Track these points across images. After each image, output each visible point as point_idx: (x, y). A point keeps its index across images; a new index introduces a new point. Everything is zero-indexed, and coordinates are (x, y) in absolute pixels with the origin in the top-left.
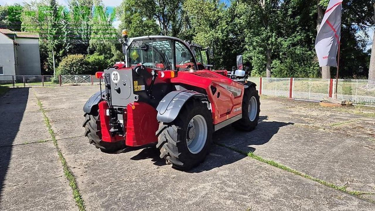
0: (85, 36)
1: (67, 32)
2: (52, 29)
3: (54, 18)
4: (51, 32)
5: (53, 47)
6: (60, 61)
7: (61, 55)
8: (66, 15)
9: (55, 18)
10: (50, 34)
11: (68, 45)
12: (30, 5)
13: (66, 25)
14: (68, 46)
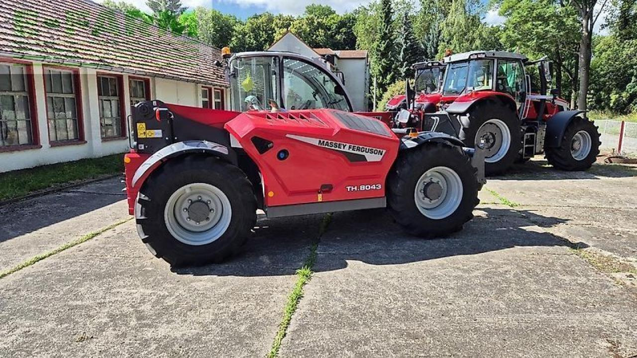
0: (433, 48)
1: (405, 44)
2: (380, 43)
3: (384, 25)
4: (378, 48)
5: (379, 70)
6: (385, 90)
7: (388, 82)
8: (408, 18)
9: (386, 25)
10: (377, 50)
11: (405, 65)
12: (367, 8)
13: (406, 33)
14: (405, 67)
